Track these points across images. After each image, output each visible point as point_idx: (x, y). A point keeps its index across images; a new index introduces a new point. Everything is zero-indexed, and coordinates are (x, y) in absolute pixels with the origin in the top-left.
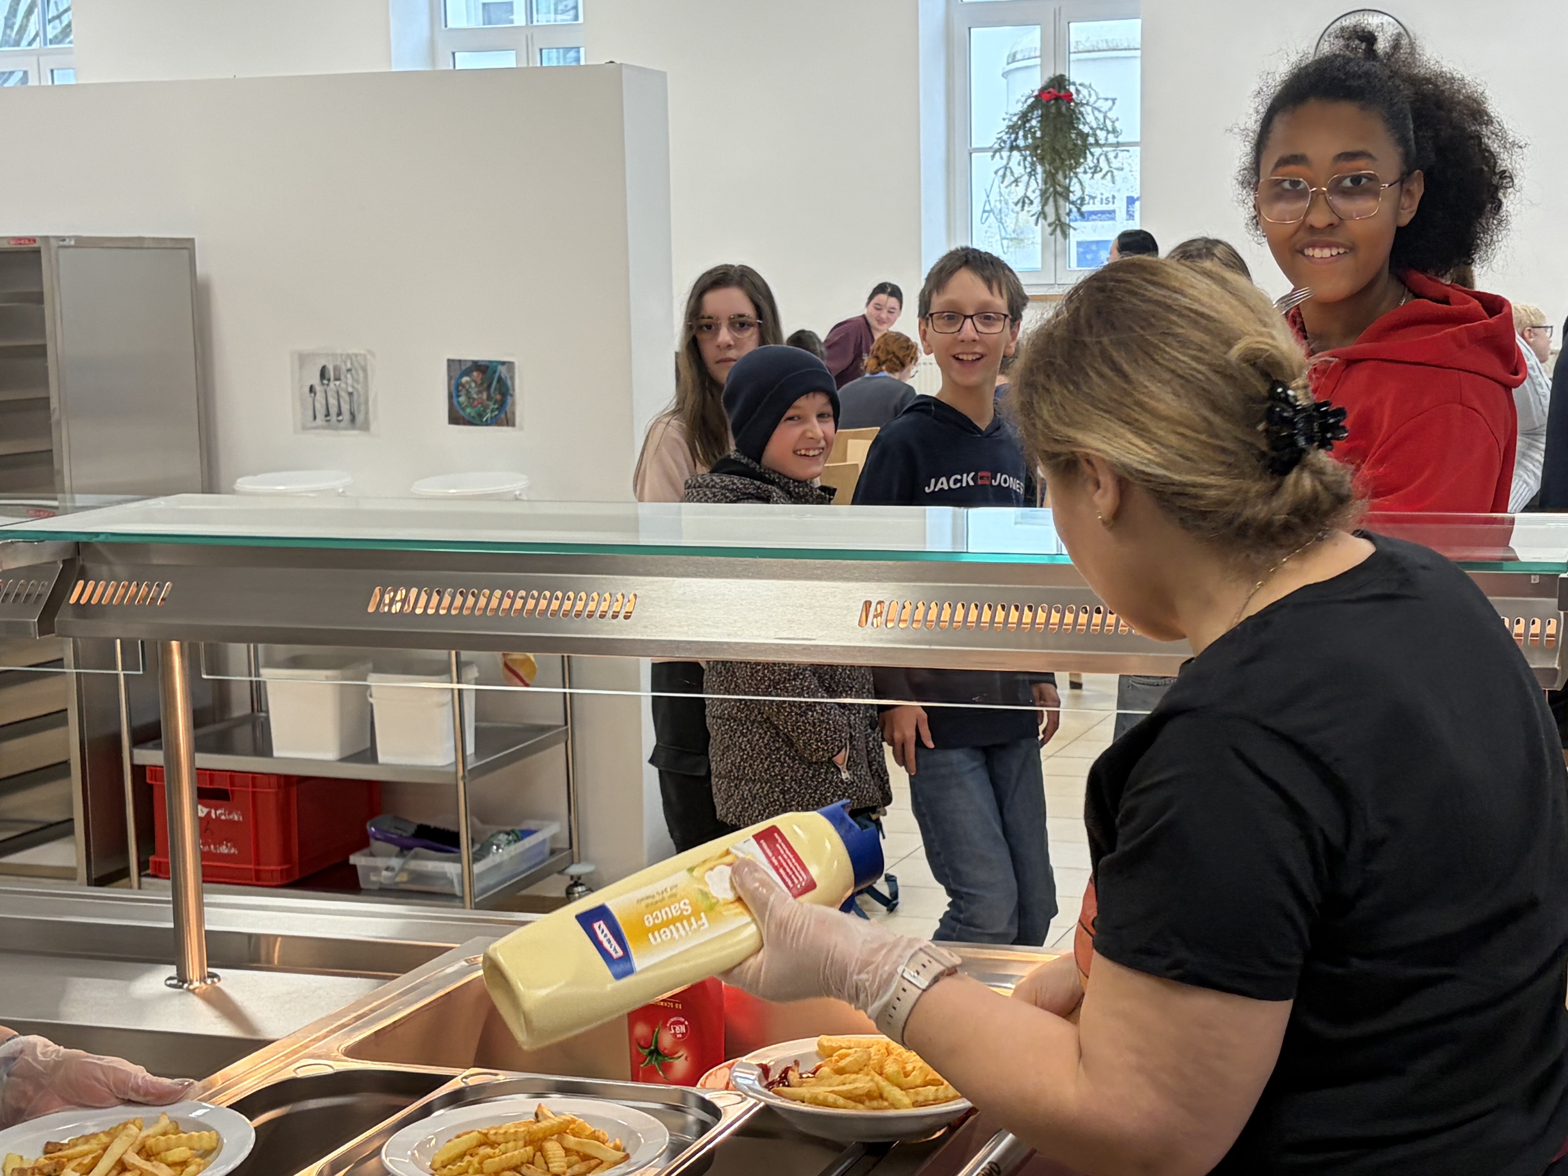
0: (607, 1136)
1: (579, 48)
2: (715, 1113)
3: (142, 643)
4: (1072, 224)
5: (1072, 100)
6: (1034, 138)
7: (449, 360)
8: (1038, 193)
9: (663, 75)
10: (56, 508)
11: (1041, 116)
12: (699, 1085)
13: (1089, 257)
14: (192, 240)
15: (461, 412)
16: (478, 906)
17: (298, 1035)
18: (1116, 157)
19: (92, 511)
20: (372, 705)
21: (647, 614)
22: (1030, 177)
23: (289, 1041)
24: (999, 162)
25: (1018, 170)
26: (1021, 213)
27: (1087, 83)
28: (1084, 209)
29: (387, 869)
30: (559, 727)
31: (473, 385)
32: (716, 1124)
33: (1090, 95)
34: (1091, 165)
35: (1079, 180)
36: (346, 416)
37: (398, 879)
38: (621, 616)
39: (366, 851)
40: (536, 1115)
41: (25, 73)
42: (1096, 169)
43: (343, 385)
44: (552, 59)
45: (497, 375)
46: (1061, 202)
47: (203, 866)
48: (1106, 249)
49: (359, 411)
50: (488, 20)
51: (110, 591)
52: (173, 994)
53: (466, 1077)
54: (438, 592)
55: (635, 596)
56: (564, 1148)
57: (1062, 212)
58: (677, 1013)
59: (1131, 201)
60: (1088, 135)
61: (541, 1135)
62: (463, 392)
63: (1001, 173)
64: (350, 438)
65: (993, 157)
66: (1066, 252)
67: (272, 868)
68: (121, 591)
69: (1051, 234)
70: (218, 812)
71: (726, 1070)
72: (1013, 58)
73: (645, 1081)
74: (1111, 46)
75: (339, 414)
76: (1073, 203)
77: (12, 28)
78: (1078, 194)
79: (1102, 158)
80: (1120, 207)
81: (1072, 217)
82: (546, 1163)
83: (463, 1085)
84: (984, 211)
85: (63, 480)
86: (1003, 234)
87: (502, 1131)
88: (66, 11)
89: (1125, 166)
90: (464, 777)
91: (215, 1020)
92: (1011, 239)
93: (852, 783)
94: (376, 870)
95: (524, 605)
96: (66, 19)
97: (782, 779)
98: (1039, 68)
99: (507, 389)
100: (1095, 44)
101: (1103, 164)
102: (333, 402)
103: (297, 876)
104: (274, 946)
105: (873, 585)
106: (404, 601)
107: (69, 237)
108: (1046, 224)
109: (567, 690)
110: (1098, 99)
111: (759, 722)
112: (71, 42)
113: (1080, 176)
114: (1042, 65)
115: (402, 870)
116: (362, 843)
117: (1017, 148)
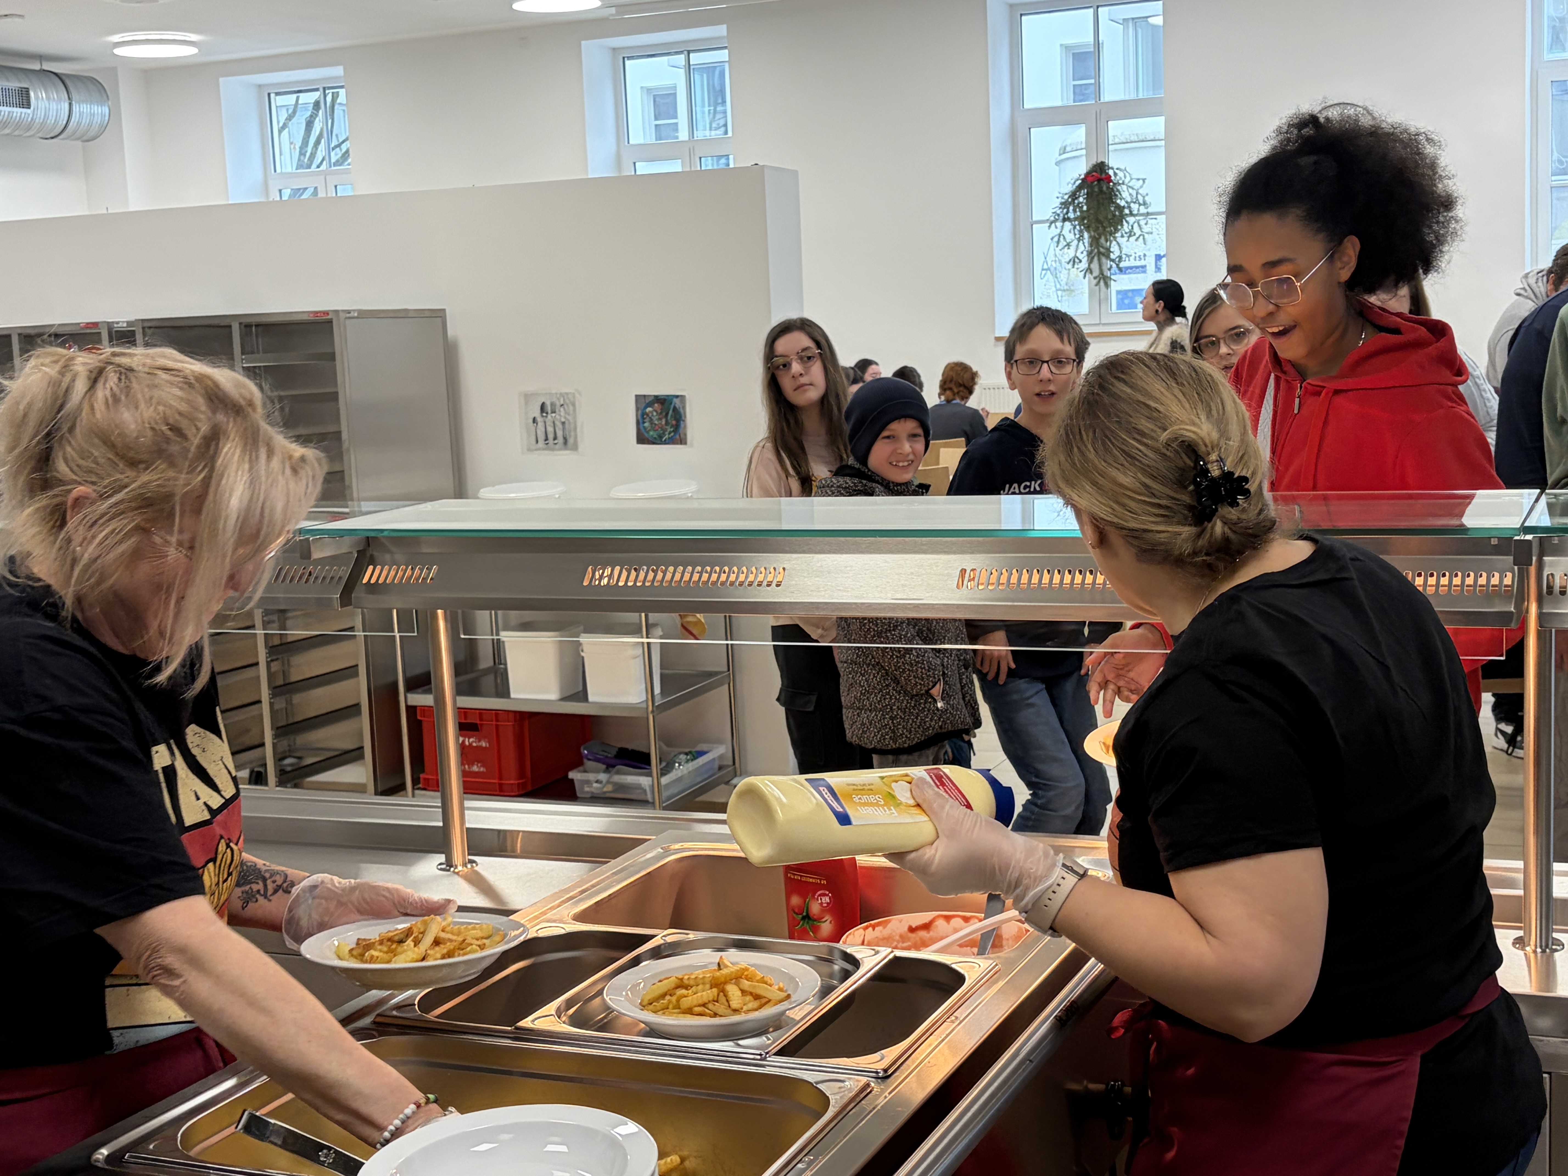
0: (773, 981)
1: (728, 155)
2: (855, 963)
3: (416, 611)
4: (1112, 277)
5: (1111, 181)
6: (1082, 211)
7: (636, 396)
8: (1085, 253)
9: (795, 173)
10: (348, 513)
11: (1087, 194)
12: (841, 942)
13: (1126, 301)
14: (444, 310)
15: (646, 435)
16: (665, 808)
17: (538, 905)
18: (1146, 224)
19: (374, 515)
20: (583, 658)
21: (794, 582)
22: (1079, 241)
23: (532, 909)
24: (1053, 231)
25: (1070, 237)
26: (1072, 270)
27: (1123, 168)
28: (1122, 265)
29: (597, 782)
30: (723, 672)
31: (655, 414)
32: (855, 972)
33: (1125, 177)
34: (1127, 230)
35: (1118, 244)
36: (560, 440)
37: (605, 789)
38: (774, 584)
39: (581, 768)
40: (719, 964)
41: (316, 188)
42: (1131, 234)
43: (558, 417)
44: (708, 164)
45: (672, 407)
46: (1104, 260)
47: (464, 782)
48: (1141, 295)
49: (570, 436)
50: (659, 137)
51: (392, 573)
52: (443, 876)
53: (664, 936)
54: (635, 569)
55: (784, 569)
56: (741, 990)
57: (1105, 268)
58: (822, 887)
59: (1158, 257)
60: (1124, 207)
61: (723, 980)
62: (647, 420)
63: (1056, 239)
64: (563, 457)
65: (1050, 227)
66: (1107, 299)
67: (512, 782)
68: (400, 573)
69: (1096, 285)
70: (471, 740)
71: (862, 931)
72: (1064, 151)
73: (800, 939)
74: (1141, 138)
75: (555, 438)
76: (1113, 261)
77: (305, 155)
78: (1117, 253)
79: (1136, 225)
80: (1150, 262)
81: (1112, 271)
82: (727, 1001)
83: (662, 942)
84: (1043, 270)
85: (352, 493)
86: (1058, 286)
87: (693, 977)
88: (343, 142)
89: (1154, 230)
90: (653, 712)
91: (475, 895)
92: (1064, 290)
93: (946, 710)
94: (588, 782)
95: (700, 577)
96: (344, 147)
97: (891, 708)
98: (1084, 158)
99: (680, 416)
100: (1128, 137)
101: (1136, 229)
102: (550, 429)
103: (529, 788)
104: (517, 839)
105: (968, 557)
106: (610, 577)
107: (354, 311)
108: (1092, 277)
109: (729, 642)
110: (1131, 179)
111: (873, 665)
112: (349, 164)
113: (1119, 239)
114: (1087, 155)
115: (608, 782)
116: (578, 763)
117: (1069, 219)
